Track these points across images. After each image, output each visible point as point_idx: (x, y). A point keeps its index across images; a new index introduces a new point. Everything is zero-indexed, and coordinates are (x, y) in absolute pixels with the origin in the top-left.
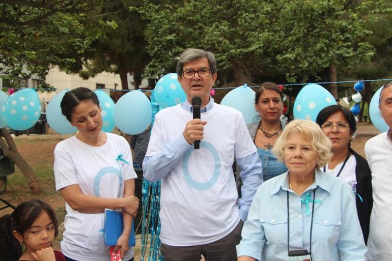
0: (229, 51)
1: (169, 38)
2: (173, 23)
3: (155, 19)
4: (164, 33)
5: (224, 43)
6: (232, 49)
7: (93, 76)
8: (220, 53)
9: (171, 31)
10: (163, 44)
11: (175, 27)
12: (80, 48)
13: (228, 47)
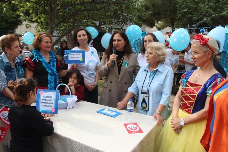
0: (212, 16)
1: (185, 11)
2: (188, 4)
3: (180, 2)
4: (183, 9)
5: (210, 12)
6: (213, 14)
7: (163, 29)
8: (207, 16)
9: (187, 7)
10: (182, 13)
11: (189, 5)
12: (144, 17)
13: (211, 13)
